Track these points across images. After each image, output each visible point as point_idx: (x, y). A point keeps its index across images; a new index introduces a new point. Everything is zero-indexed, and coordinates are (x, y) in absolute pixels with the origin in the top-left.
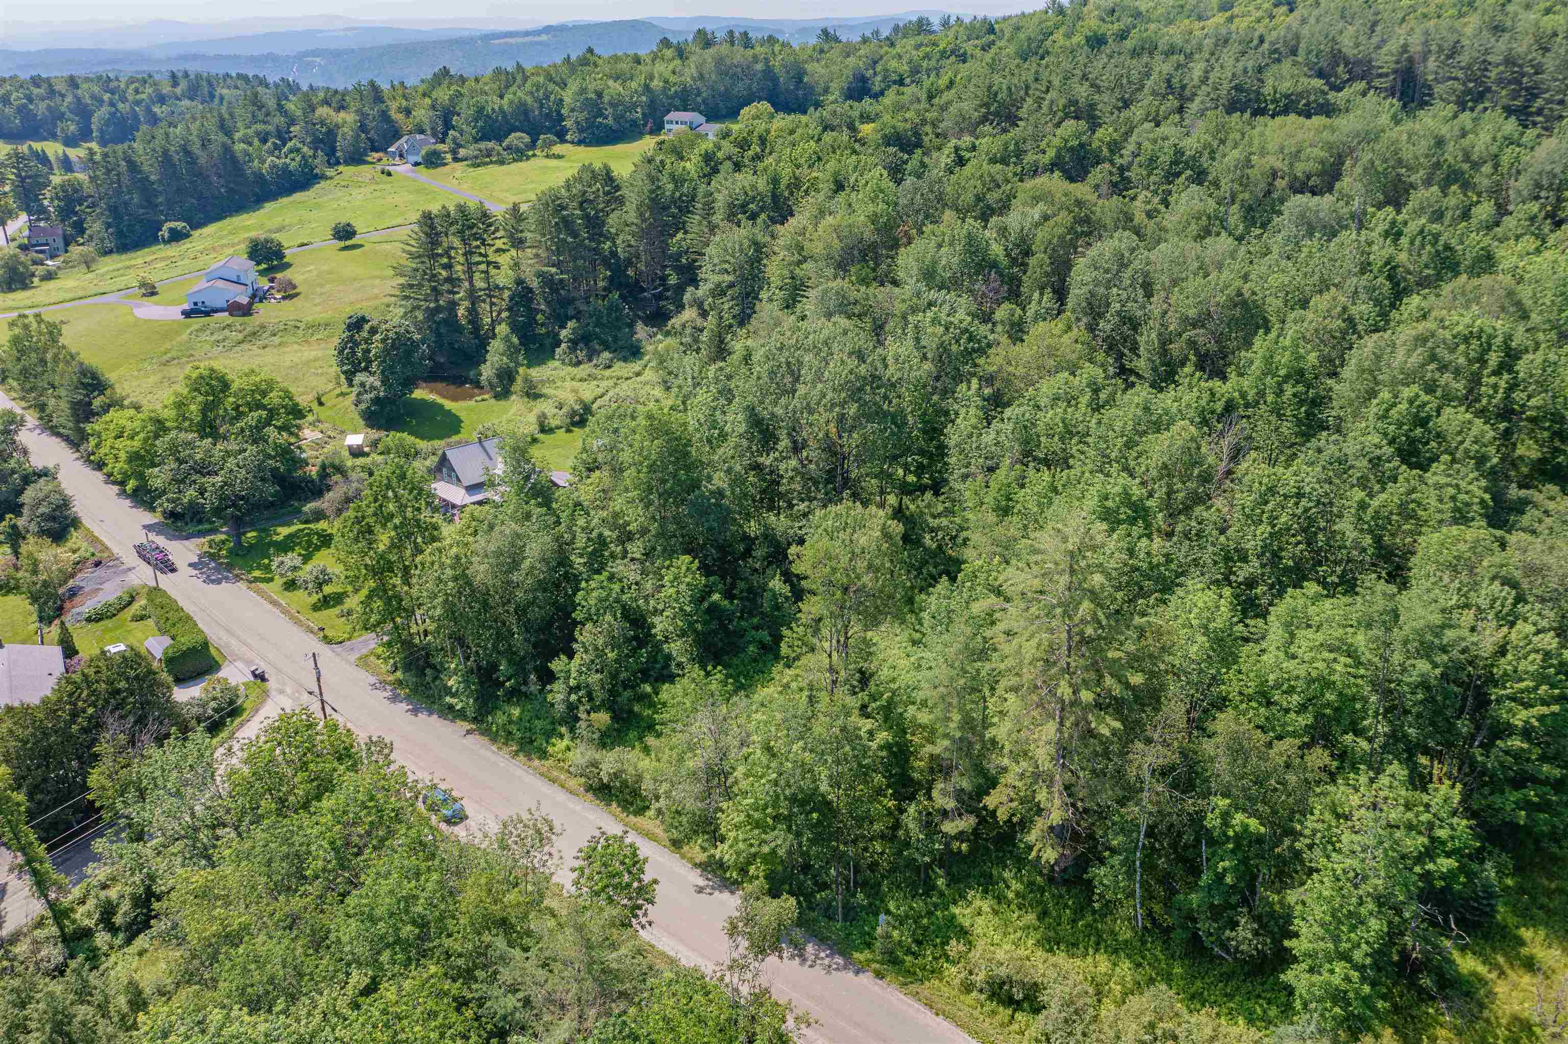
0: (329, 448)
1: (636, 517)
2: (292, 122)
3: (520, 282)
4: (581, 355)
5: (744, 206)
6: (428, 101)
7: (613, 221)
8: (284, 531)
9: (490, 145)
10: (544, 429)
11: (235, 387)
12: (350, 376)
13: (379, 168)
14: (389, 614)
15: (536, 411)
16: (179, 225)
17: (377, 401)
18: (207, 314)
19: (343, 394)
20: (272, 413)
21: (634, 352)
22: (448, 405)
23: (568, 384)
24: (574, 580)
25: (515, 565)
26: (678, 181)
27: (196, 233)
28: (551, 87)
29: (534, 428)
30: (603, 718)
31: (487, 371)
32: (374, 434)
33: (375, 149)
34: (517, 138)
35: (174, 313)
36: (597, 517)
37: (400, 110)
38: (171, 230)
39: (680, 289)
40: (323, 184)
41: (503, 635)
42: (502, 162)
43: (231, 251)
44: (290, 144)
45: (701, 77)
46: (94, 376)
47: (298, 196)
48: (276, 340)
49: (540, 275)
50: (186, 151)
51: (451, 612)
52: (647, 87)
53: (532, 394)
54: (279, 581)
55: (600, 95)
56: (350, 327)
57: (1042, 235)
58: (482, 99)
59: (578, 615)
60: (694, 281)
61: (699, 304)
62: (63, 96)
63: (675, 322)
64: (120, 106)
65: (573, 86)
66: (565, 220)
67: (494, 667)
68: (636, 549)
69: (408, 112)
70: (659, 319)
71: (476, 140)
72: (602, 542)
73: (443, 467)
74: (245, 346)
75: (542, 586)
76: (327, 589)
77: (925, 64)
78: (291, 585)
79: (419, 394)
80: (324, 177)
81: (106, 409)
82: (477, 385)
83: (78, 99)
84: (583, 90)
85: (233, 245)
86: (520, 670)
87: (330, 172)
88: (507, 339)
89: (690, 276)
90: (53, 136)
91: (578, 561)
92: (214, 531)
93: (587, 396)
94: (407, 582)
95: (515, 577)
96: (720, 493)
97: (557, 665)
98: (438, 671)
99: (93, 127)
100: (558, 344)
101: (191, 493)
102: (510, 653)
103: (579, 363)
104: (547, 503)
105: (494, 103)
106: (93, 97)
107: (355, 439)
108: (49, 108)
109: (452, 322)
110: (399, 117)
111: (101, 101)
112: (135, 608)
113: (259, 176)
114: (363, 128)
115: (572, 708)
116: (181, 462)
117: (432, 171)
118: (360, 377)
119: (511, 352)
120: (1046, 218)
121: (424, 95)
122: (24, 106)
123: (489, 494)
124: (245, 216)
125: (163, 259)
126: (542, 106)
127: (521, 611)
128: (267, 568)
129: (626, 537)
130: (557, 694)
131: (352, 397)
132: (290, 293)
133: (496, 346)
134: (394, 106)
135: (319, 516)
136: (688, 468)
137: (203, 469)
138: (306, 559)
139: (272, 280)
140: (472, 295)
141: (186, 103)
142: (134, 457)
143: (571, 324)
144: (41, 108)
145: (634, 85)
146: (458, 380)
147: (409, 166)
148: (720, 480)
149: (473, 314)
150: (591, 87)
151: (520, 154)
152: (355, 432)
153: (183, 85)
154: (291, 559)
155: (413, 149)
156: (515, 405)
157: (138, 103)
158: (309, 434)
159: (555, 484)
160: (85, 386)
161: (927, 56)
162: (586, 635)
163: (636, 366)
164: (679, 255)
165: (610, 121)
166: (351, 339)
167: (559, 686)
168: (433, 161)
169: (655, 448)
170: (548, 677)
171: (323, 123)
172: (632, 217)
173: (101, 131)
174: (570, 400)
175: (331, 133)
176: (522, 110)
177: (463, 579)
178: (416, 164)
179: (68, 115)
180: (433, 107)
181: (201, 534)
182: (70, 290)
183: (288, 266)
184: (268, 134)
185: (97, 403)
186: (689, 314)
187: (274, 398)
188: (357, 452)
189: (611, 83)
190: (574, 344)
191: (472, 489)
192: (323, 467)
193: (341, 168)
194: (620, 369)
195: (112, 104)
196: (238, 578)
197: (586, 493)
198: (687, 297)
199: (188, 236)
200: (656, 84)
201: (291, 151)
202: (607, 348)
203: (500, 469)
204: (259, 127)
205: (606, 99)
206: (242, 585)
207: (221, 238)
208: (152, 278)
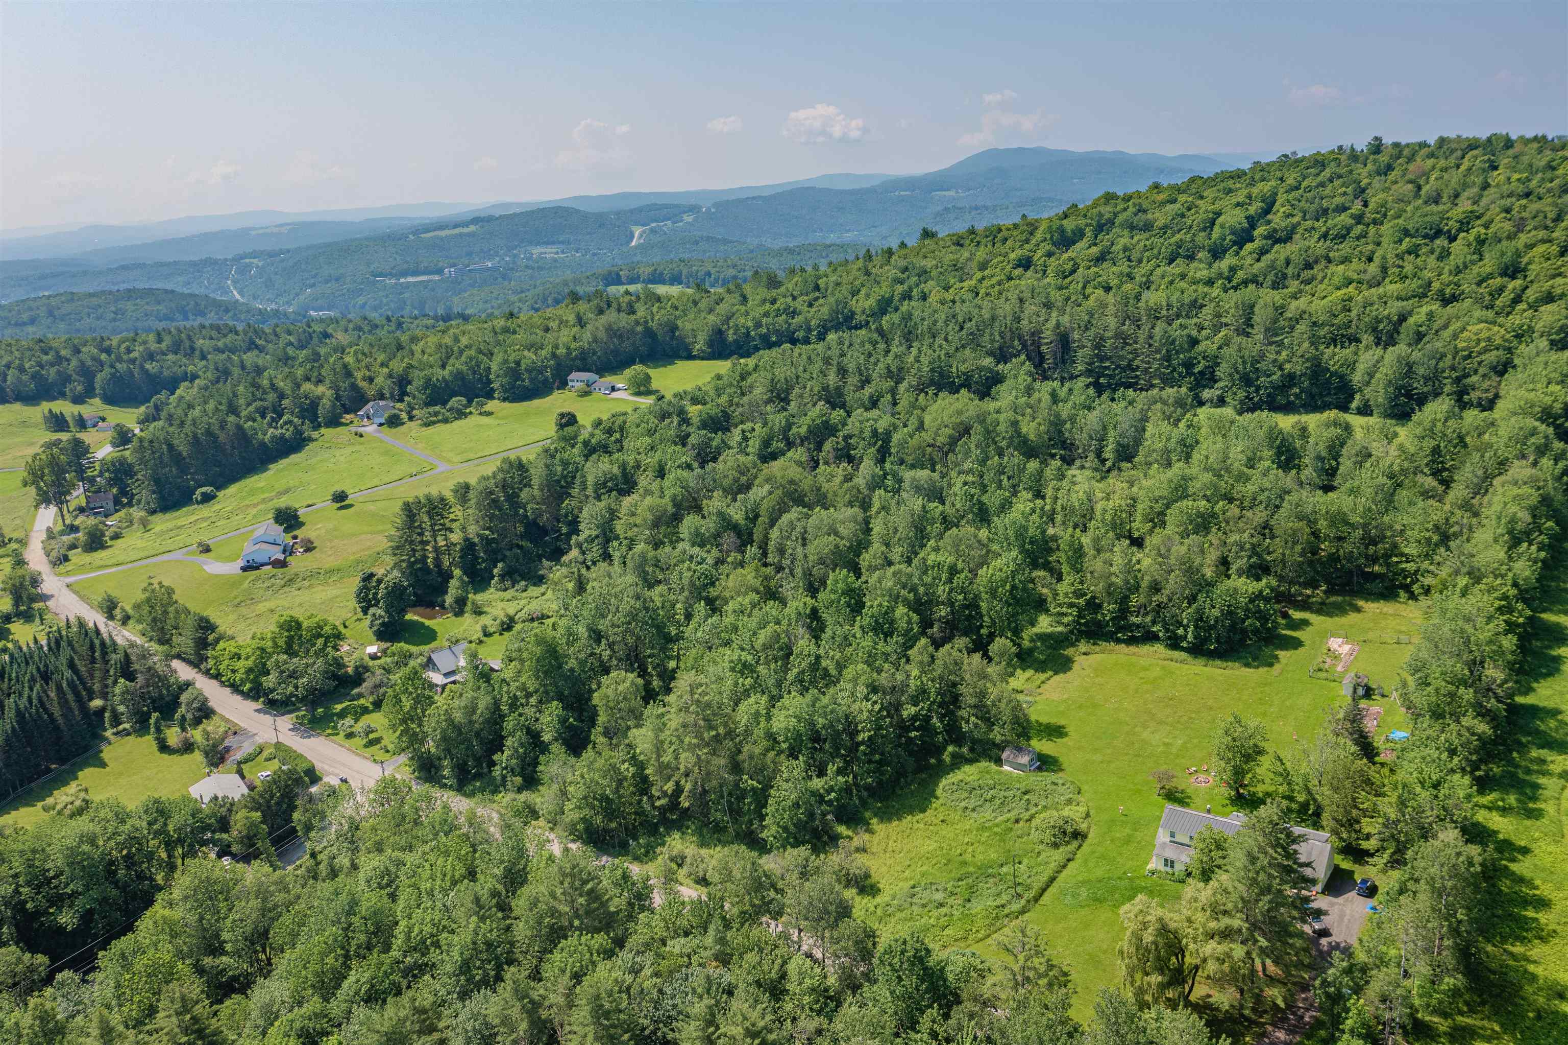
0: (355, 655)
1: (531, 686)
2: (282, 396)
3: (466, 540)
4: (508, 583)
5: (605, 483)
6: (386, 370)
7: (524, 495)
8: (339, 707)
9: (437, 408)
10: (487, 634)
11: (305, 625)
12: (365, 611)
13: (353, 429)
14: (411, 744)
15: (481, 623)
16: (207, 489)
17: (383, 624)
18: (257, 568)
19: (359, 620)
20: (327, 639)
21: (539, 580)
22: (427, 623)
23: (500, 605)
24: (502, 717)
25: (474, 712)
26: (565, 463)
27: (220, 494)
28: (481, 357)
29: (480, 634)
30: (518, 780)
31: (449, 600)
32: (384, 645)
33: (348, 412)
34: (456, 401)
35: (233, 568)
36: (514, 685)
37: (364, 379)
38: (203, 494)
39: (569, 536)
40: (311, 446)
41: (470, 747)
42: (446, 421)
43: (254, 511)
44: (285, 418)
45: (595, 340)
46: (208, 621)
47: (294, 458)
48: (306, 583)
49: (478, 535)
50: (209, 433)
51: (444, 738)
52: (554, 355)
53: (478, 612)
54: (342, 734)
55: (518, 363)
56: (364, 580)
57: (765, 505)
58: (428, 372)
59: (504, 733)
60: (577, 532)
61: (580, 545)
62: (68, 360)
63: (565, 558)
64: (118, 366)
65: (498, 358)
66: (494, 501)
67: (465, 763)
68: (533, 701)
69: (371, 380)
70: (556, 554)
71: (427, 405)
72: (515, 698)
73: (430, 663)
74: (286, 589)
75: (487, 721)
76: (371, 736)
77: (764, 320)
78: (350, 736)
79: (409, 616)
80: (311, 440)
81: (217, 641)
82: (442, 606)
83: (82, 363)
84: (506, 361)
85: (255, 506)
86: (479, 764)
87: (315, 435)
88: (460, 579)
89: (574, 526)
90: (62, 395)
91: (504, 708)
92: (298, 709)
93: (511, 612)
94: (420, 725)
95: (475, 718)
96: (572, 670)
97: (495, 757)
98: (438, 768)
99: (97, 386)
100: (493, 577)
101: (291, 688)
102: (474, 756)
103: (506, 590)
104: (488, 681)
105: (440, 374)
106: (94, 359)
107: (372, 649)
108: (58, 372)
109: (426, 570)
110: (363, 384)
111: (102, 364)
112: (265, 754)
113: (263, 444)
114: (338, 398)
115: (504, 777)
116: (282, 672)
117: (394, 430)
118: (372, 610)
119: (464, 585)
120: (770, 493)
121: (382, 365)
122: (37, 372)
123: (457, 677)
124: (256, 477)
125: (204, 519)
126: (474, 373)
127: (478, 734)
128: (335, 728)
129: (529, 695)
130: (497, 772)
131: (368, 622)
132: (309, 548)
133: (454, 583)
134: (359, 375)
135: (360, 696)
136: (556, 659)
137: (293, 675)
138: (356, 721)
139: (295, 537)
140: (436, 549)
141: (171, 357)
142: (250, 671)
143: (500, 565)
144: (51, 373)
145: (544, 353)
146: (431, 605)
147: (375, 426)
148: (572, 663)
149: (438, 562)
150: (511, 358)
151: (461, 414)
152: (371, 644)
153: (167, 341)
154: (349, 721)
155: (377, 413)
156: (468, 619)
157: (133, 361)
158: (345, 648)
159: (492, 670)
160: (202, 628)
161: (767, 314)
162: (509, 742)
163: (542, 589)
164: (566, 516)
165: (527, 383)
166: (365, 587)
167: (497, 768)
168: (394, 422)
169: (538, 650)
170: (493, 764)
171: (306, 397)
172: (536, 492)
173: (103, 389)
174: (502, 616)
175: (314, 404)
176: (459, 376)
177: (450, 721)
178: (381, 425)
179: (74, 376)
180: (390, 376)
181: (290, 712)
182: (143, 549)
183: (302, 524)
184: (265, 408)
185: (211, 638)
186: (574, 553)
187: (327, 629)
188: (373, 657)
189: (526, 353)
190: (502, 577)
191: (446, 675)
192: (356, 668)
193: (323, 430)
194: (534, 591)
195: (112, 366)
196: (319, 734)
197: (508, 675)
198: (573, 542)
199: (214, 497)
200: (562, 351)
201: (286, 423)
202: (523, 578)
203: (462, 663)
204: (259, 404)
205: (523, 366)
206: (322, 738)
207: (243, 498)
208: (205, 538)
